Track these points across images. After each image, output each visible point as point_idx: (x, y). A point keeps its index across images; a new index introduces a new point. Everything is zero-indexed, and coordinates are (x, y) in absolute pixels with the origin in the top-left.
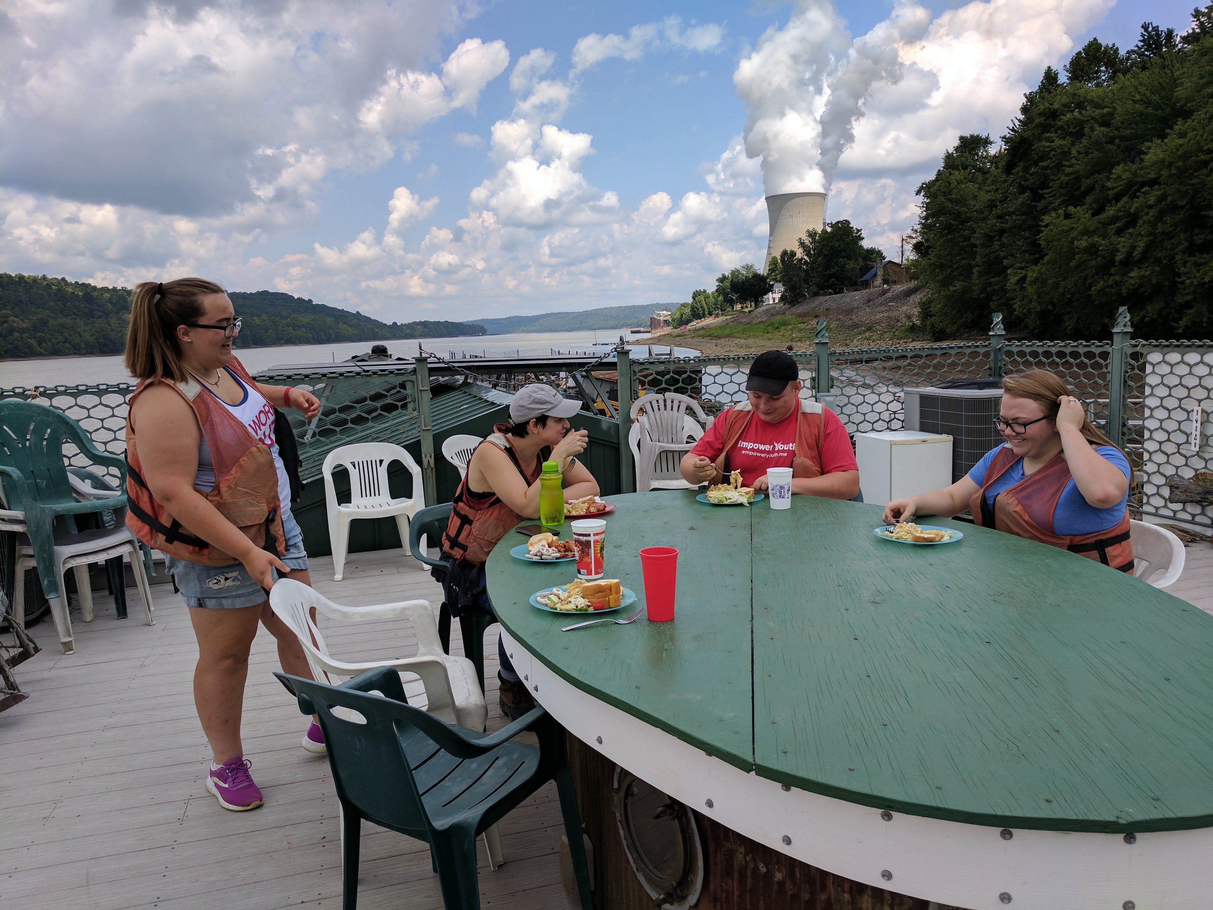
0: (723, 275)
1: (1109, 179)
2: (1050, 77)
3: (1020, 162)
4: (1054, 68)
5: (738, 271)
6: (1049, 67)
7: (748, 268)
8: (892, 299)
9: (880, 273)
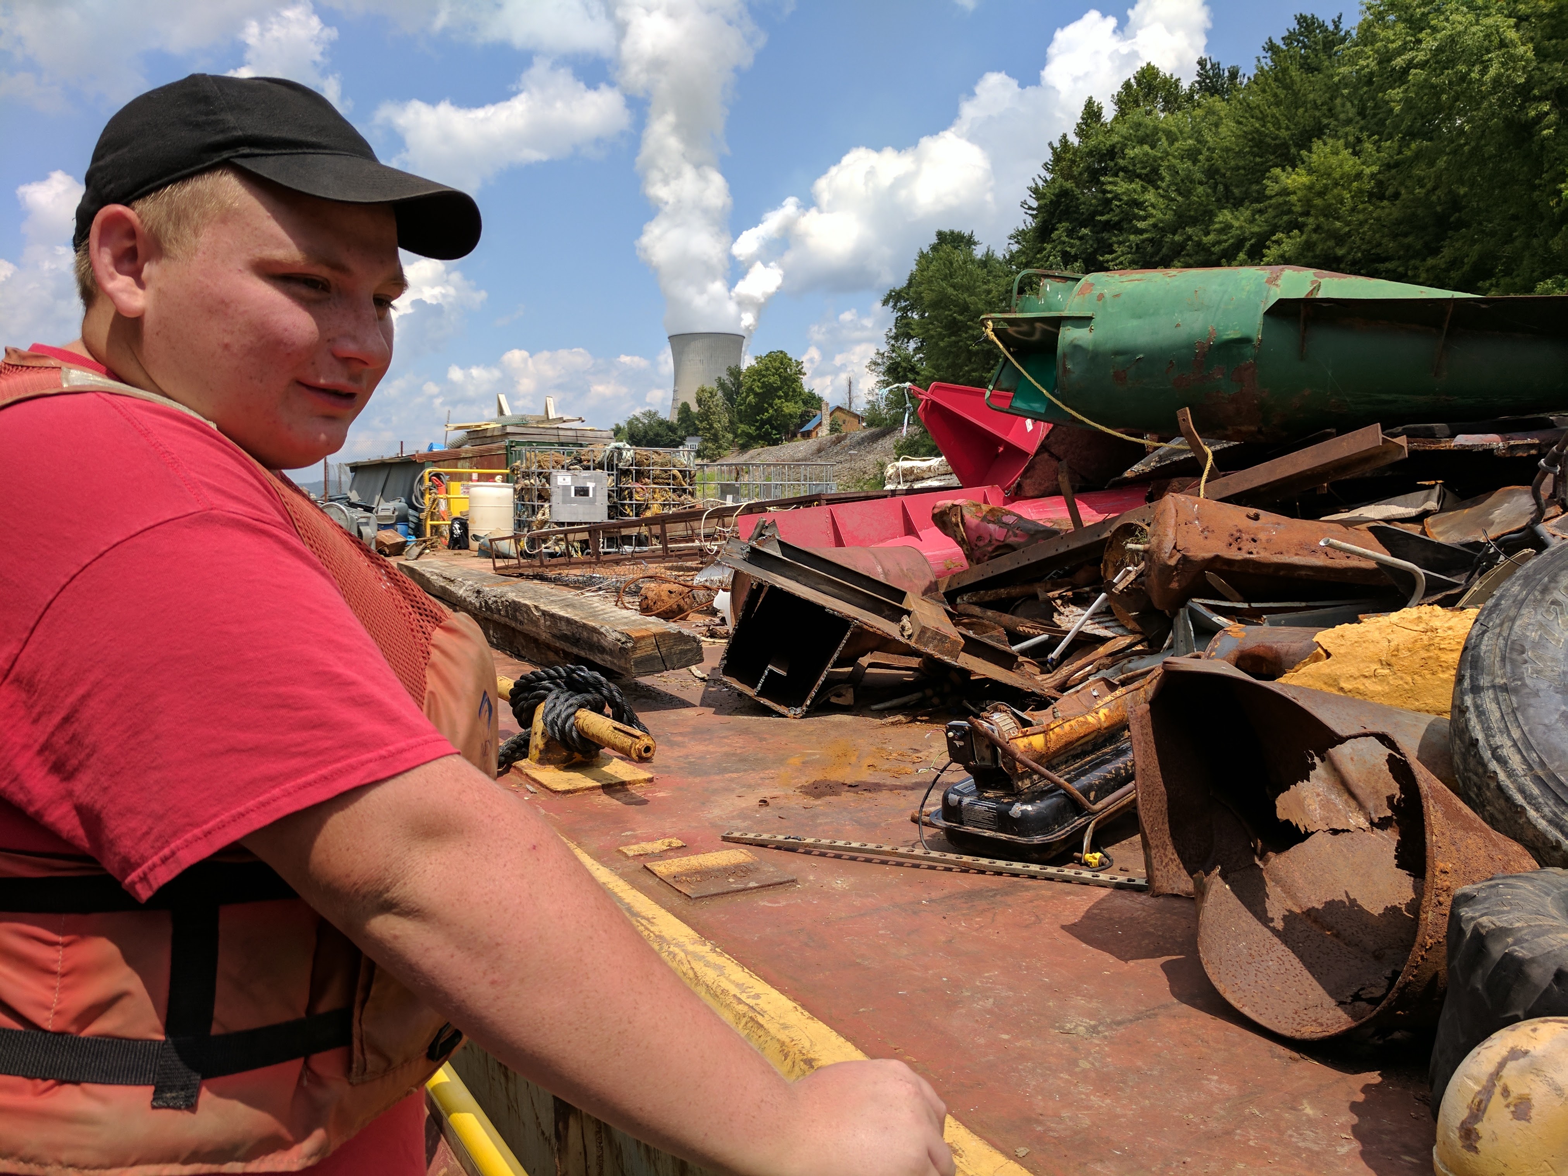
0: (617, 425)
1: (1207, 234)
2: (1092, 113)
3: (1060, 222)
4: (1096, 100)
5: (637, 419)
6: (1091, 98)
7: (650, 415)
8: (852, 447)
9: (826, 421)
